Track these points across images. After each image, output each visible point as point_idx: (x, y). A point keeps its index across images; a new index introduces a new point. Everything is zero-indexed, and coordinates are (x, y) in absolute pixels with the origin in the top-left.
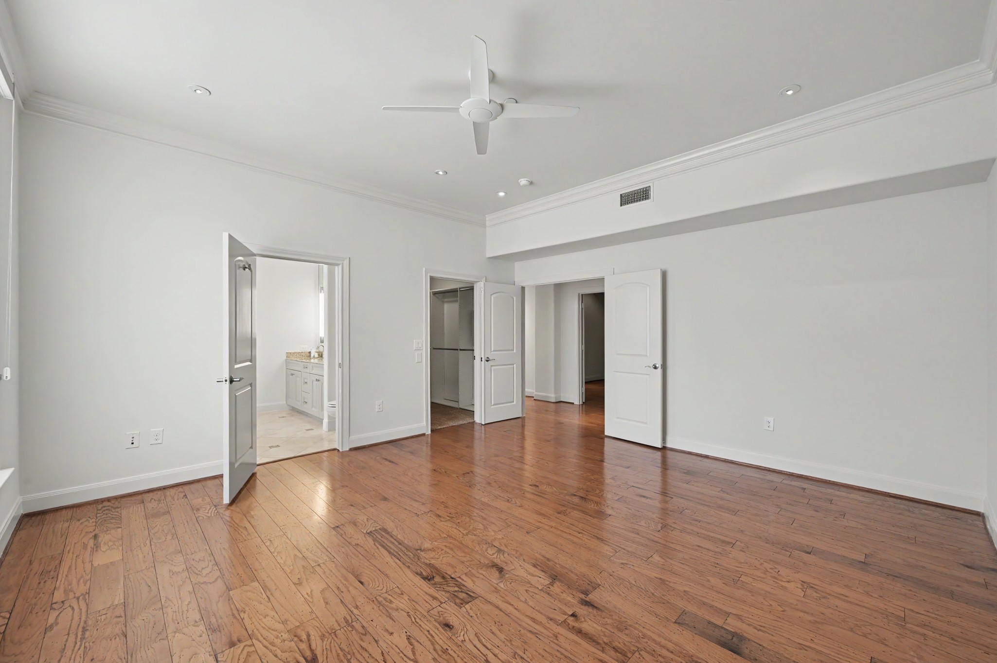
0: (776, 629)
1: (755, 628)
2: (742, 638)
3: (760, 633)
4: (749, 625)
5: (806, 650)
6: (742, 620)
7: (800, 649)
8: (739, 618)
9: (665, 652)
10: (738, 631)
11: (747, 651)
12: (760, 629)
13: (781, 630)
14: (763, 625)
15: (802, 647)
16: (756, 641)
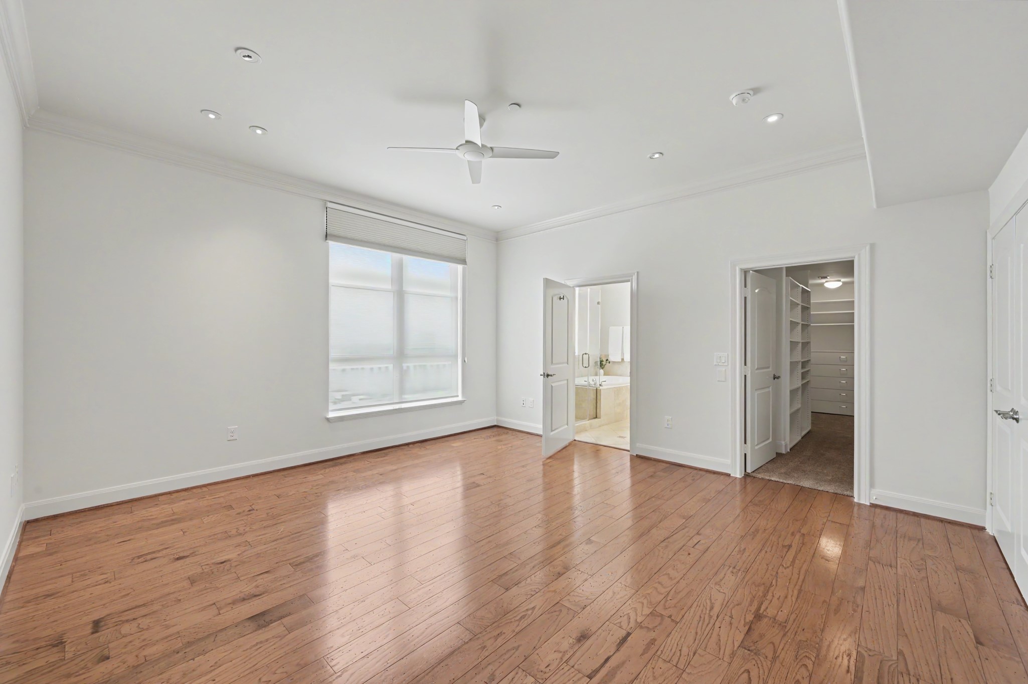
0: (248, 658)
1: (261, 642)
2: (260, 627)
3: (255, 643)
4: (267, 640)
5: (211, 666)
6: (276, 637)
7: (216, 663)
8: (279, 636)
9: (284, 582)
10: (267, 629)
11: (247, 624)
12: (257, 645)
13: (244, 661)
14: (259, 651)
15: (216, 665)
16: (249, 635)
